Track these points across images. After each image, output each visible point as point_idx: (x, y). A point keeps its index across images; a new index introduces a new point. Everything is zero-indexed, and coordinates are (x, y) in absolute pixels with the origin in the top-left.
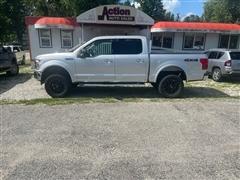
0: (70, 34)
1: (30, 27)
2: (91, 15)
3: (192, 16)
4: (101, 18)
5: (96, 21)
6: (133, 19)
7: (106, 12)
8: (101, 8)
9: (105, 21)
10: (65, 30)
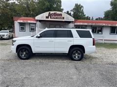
0: (34, 25)
1: (15, 22)
2: (43, 16)
3: (99, 18)
4: (47, 17)
5: (45, 19)
7: (50, 15)
8: (48, 13)
9: (49, 19)
10: (32, 23)
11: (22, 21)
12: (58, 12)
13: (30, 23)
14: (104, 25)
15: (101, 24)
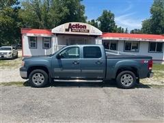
0: (49, 40)
2: (61, 29)
3: (136, 30)
4: (67, 30)
5: (64, 32)
6: (88, 31)
8: (68, 24)
9: (70, 32)
10: (46, 38)
11: (32, 35)
12: (81, 24)
13: (43, 38)
14: (141, 40)
15: (137, 39)
